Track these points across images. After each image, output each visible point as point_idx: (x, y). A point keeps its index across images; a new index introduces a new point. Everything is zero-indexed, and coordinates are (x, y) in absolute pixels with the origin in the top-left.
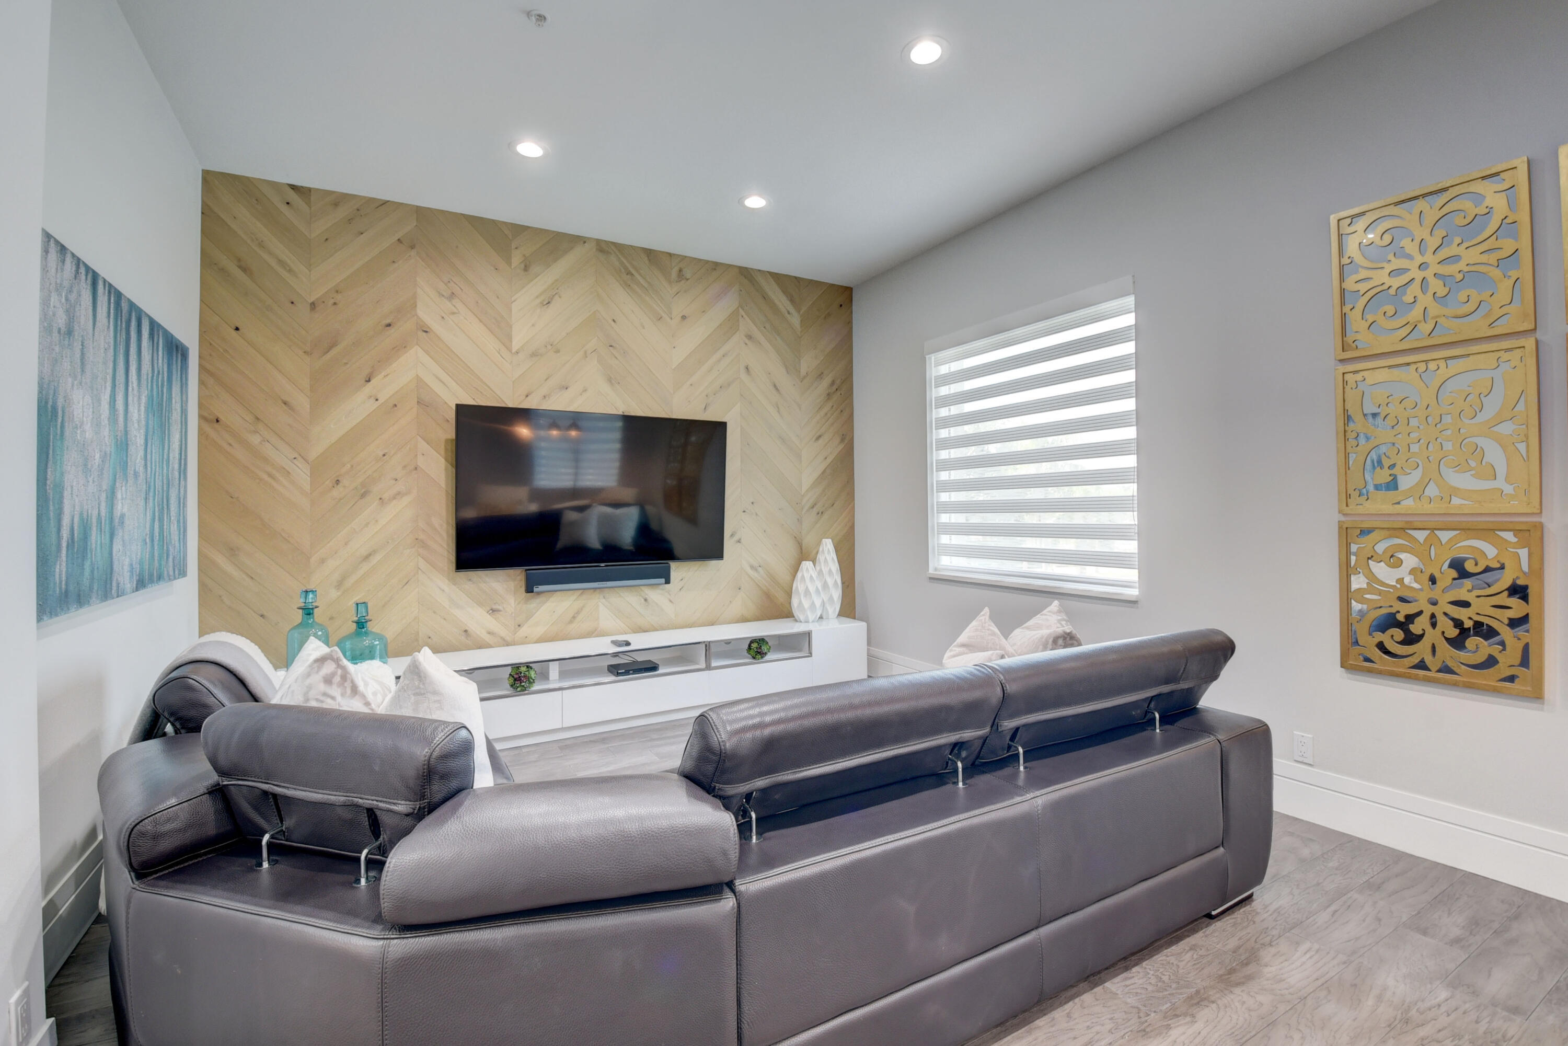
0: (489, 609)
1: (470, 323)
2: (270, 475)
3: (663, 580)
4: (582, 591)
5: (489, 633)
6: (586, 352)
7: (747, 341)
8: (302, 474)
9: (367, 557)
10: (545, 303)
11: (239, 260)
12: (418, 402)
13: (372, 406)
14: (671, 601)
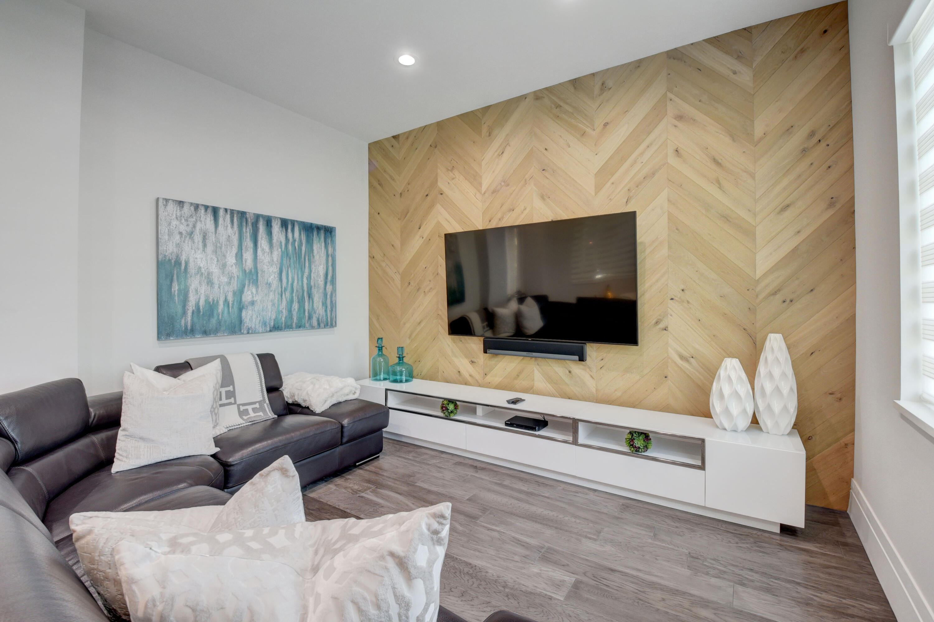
0: (470, 360)
1: (461, 182)
2: (388, 281)
3: (577, 358)
4: (522, 357)
5: (470, 376)
6: (526, 180)
7: (677, 123)
8: (397, 279)
9: (420, 323)
10: (500, 154)
11: (379, 181)
12: (439, 236)
13: (421, 241)
14: (591, 376)
